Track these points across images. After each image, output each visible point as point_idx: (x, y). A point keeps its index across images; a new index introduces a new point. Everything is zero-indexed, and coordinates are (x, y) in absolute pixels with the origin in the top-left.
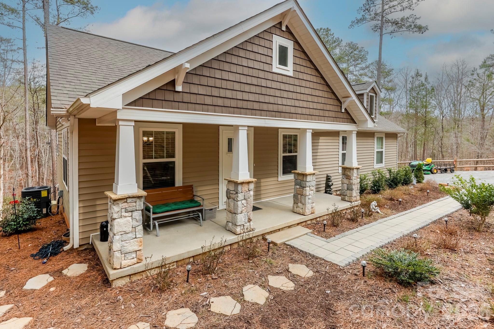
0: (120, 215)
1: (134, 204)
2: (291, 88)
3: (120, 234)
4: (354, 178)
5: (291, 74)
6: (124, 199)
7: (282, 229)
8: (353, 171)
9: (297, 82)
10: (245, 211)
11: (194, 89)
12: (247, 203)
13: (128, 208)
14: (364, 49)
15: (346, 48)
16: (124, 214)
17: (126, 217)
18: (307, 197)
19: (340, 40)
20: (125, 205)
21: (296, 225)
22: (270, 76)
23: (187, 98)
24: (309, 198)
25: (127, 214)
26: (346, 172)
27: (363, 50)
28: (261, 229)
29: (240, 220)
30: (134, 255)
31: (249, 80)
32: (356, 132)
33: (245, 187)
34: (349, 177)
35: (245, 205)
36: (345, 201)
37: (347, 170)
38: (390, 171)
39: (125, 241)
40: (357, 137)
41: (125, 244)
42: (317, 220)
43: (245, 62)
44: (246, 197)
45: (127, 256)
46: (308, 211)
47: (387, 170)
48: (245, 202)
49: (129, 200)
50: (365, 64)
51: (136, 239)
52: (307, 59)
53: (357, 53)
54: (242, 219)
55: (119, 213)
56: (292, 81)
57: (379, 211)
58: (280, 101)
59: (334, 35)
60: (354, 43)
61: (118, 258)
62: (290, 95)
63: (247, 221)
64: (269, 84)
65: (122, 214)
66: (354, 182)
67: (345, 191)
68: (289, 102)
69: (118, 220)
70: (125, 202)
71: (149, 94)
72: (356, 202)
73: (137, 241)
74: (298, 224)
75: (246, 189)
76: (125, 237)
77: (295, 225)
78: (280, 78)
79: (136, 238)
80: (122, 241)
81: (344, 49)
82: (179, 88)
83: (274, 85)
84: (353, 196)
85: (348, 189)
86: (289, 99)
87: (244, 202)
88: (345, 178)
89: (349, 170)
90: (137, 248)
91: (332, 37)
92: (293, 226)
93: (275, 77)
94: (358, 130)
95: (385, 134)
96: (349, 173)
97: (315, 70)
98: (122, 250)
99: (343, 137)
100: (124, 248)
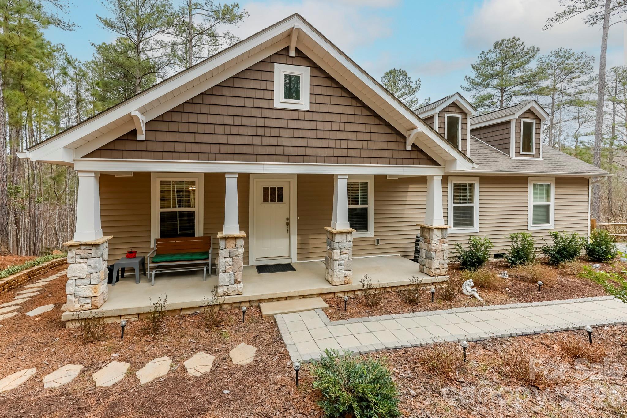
0: (74, 260)
1: (90, 252)
2: (307, 125)
3: (73, 278)
4: (433, 242)
5: (307, 107)
6: (79, 246)
7: (292, 298)
8: (432, 232)
9: (317, 117)
10: (231, 270)
11: (161, 137)
12: (233, 262)
13: (82, 255)
14: (585, 54)
15: (551, 58)
16: (78, 260)
17: (80, 263)
18: (336, 262)
19: (536, 49)
20: (79, 252)
21: (316, 296)
22: (270, 114)
23: (152, 146)
24: (339, 263)
25: (81, 261)
26: (425, 234)
27: (584, 57)
28: (254, 294)
29: (222, 280)
30: (88, 301)
31: (237, 121)
32: (441, 177)
33: (232, 244)
34: (428, 240)
35: (231, 263)
36: (424, 273)
37: (426, 230)
38: (556, 236)
39: (79, 286)
40: (442, 183)
41: (79, 289)
42: (356, 293)
43: (231, 101)
44: (232, 254)
45: (81, 301)
46: (338, 280)
47: (549, 234)
48: (232, 260)
49: (83, 247)
50: (589, 75)
51: (90, 286)
52: (335, 86)
53: (572, 62)
54: (225, 280)
55: (73, 259)
56: (308, 116)
57: (476, 295)
58: (287, 142)
59: (524, 44)
60: (565, 49)
61: (71, 301)
62: (305, 134)
63: (233, 282)
64: (269, 123)
65: (77, 260)
66: (433, 248)
67: (423, 259)
68: (303, 143)
69: (72, 265)
70: (78, 249)
71: (107, 144)
72: (439, 277)
73: (92, 288)
74: (320, 295)
75: (231, 245)
76: (79, 282)
77: (313, 296)
78: (287, 115)
79: (90, 284)
80: (76, 285)
81: (547, 61)
82: (141, 137)
83: (277, 123)
84: (433, 267)
85: (426, 257)
86: (303, 139)
87: (229, 260)
88: (423, 242)
89: (428, 230)
90: (91, 294)
91: (521, 47)
92: (310, 296)
93: (279, 114)
94: (445, 173)
95: (555, 179)
96: (427, 235)
97: (350, 99)
98: (75, 294)
99: (455, 184)
100: (78, 292)
